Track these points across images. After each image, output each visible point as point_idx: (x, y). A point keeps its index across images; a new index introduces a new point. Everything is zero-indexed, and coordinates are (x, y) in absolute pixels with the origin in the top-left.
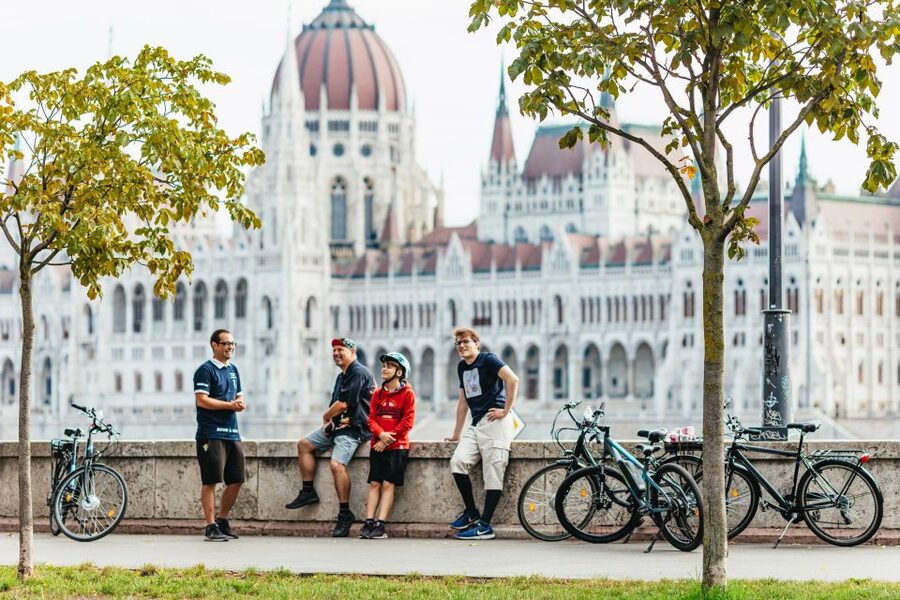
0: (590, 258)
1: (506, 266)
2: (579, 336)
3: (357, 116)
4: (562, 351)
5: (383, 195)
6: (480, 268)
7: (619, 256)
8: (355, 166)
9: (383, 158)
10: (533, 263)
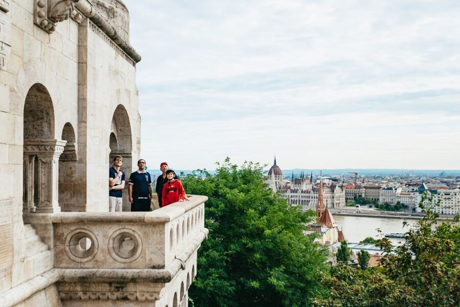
0: (302, 192)
1: (294, 192)
2: (301, 199)
3: (278, 176)
4: (299, 200)
5: (280, 183)
6: (291, 192)
7: (305, 192)
8: (277, 181)
9: (280, 180)
10: (297, 192)
